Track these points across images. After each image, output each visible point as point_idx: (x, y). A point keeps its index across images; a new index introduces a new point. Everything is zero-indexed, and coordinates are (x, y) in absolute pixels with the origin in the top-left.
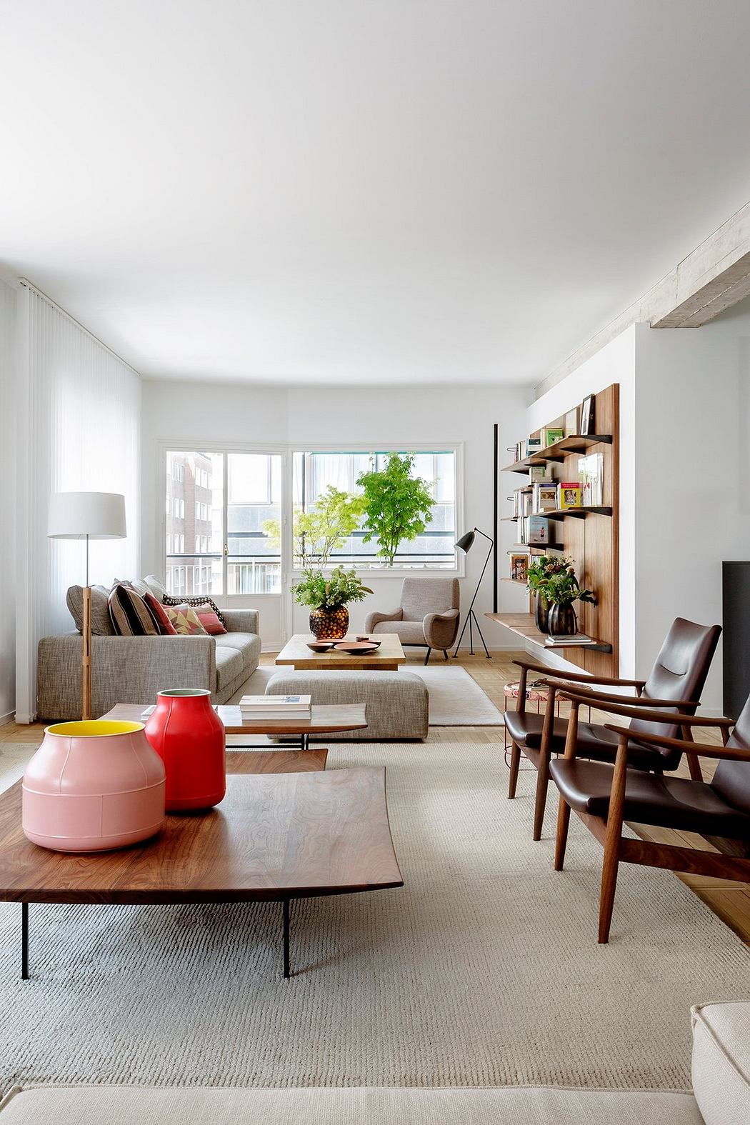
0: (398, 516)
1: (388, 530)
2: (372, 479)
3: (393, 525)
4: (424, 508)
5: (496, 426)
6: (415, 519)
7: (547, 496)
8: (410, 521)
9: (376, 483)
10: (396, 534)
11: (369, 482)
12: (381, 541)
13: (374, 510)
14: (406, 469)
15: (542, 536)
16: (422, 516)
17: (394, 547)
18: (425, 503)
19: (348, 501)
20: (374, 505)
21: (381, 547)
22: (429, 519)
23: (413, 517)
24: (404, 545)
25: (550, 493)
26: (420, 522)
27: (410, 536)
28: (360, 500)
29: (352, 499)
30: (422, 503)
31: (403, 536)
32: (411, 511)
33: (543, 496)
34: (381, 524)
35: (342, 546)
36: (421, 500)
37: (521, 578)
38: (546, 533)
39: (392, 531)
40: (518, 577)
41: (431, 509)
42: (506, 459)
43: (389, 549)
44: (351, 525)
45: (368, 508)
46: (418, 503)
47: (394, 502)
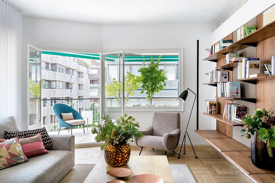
0: (153, 84)
1: (150, 89)
2: (144, 69)
3: (152, 87)
4: (163, 81)
5: (198, 41)
6: (160, 85)
7: (253, 66)
8: (158, 86)
9: (145, 71)
10: (153, 90)
11: (143, 71)
12: (147, 93)
13: (145, 81)
14: (157, 66)
15: (237, 93)
16: (162, 84)
17: (152, 95)
18: (163, 79)
19: (135, 78)
20: (145, 79)
21: (147, 95)
22: (165, 85)
23: (159, 84)
24: (156, 94)
25: (256, 64)
26: (162, 86)
27: (158, 91)
28: (139, 77)
29: (137, 77)
30: (162, 79)
31: (155, 91)
32: (158, 82)
33: (251, 66)
34: (148, 86)
35: (133, 95)
36: (162, 78)
37: (214, 113)
38: (239, 92)
39: (151, 89)
40: (213, 113)
41: (166, 81)
42: (204, 54)
43: (150, 96)
44: (136, 87)
45: (142, 80)
46: (161, 79)
47: (152, 79)
